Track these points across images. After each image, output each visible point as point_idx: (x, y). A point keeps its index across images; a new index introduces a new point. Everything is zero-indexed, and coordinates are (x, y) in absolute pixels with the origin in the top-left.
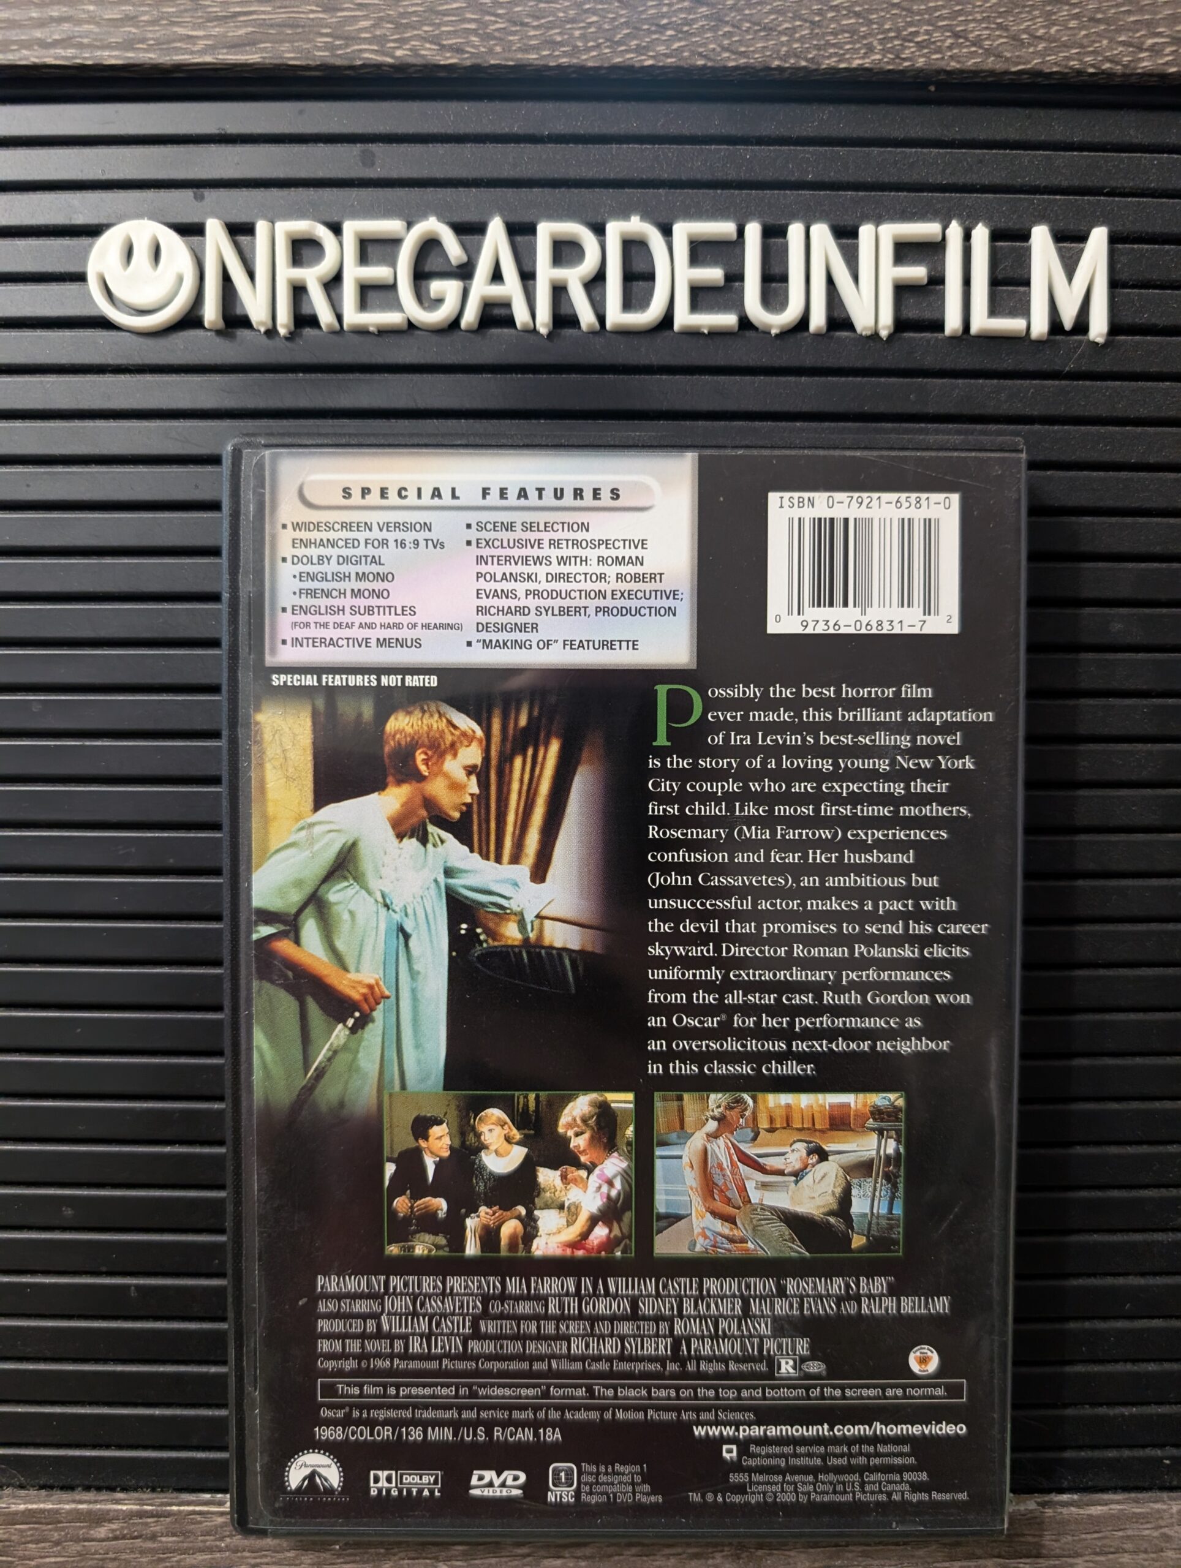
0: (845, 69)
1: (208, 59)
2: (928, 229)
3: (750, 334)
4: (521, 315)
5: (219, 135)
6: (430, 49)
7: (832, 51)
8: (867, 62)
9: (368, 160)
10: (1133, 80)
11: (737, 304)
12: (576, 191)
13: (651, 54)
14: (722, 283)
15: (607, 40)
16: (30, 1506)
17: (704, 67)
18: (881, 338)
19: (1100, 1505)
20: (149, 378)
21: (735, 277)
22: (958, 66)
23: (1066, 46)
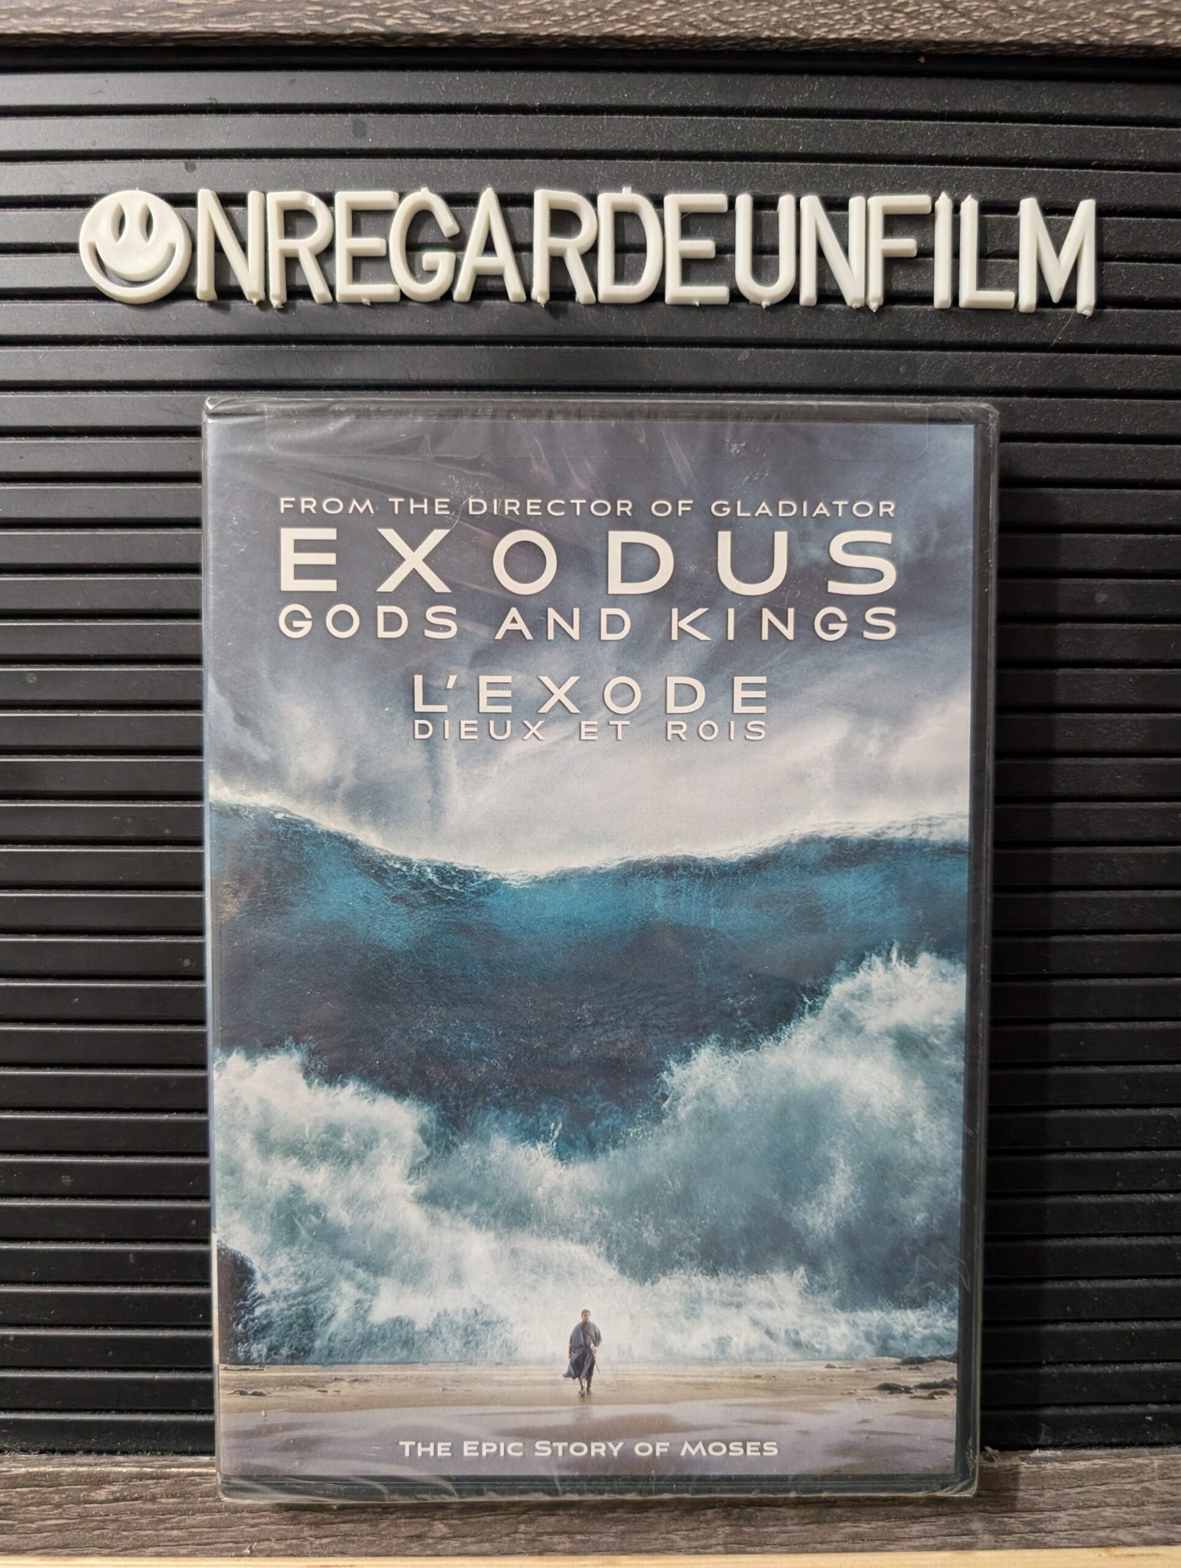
0: (836, 40)
1: (198, 27)
2: (917, 201)
3: (742, 305)
4: (514, 286)
5: (211, 105)
6: (420, 18)
7: (821, 21)
8: (857, 33)
9: (359, 131)
10: (1121, 52)
11: (728, 276)
12: (568, 162)
13: (642, 23)
14: (713, 255)
15: (598, 9)
16: (31, 1470)
17: (694, 37)
18: (870, 311)
19: (1084, 1460)
20: (140, 349)
21: (726, 249)
22: (947, 37)
23: (1054, 17)
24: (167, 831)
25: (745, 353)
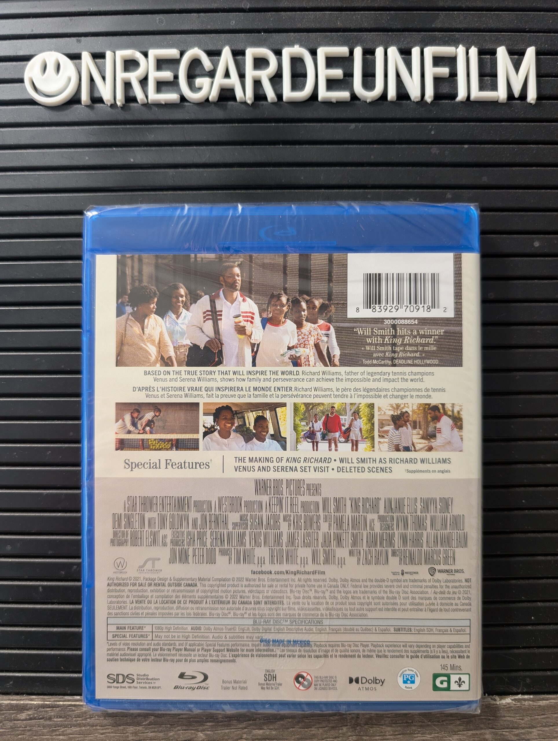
3: (357, 102)
4: (239, 94)
5: (88, 12)
11: (350, 87)
14: (342, 77)
20: (54, 128)
21: (349, 75)
24: (63, 367)
25: (353, 125)
